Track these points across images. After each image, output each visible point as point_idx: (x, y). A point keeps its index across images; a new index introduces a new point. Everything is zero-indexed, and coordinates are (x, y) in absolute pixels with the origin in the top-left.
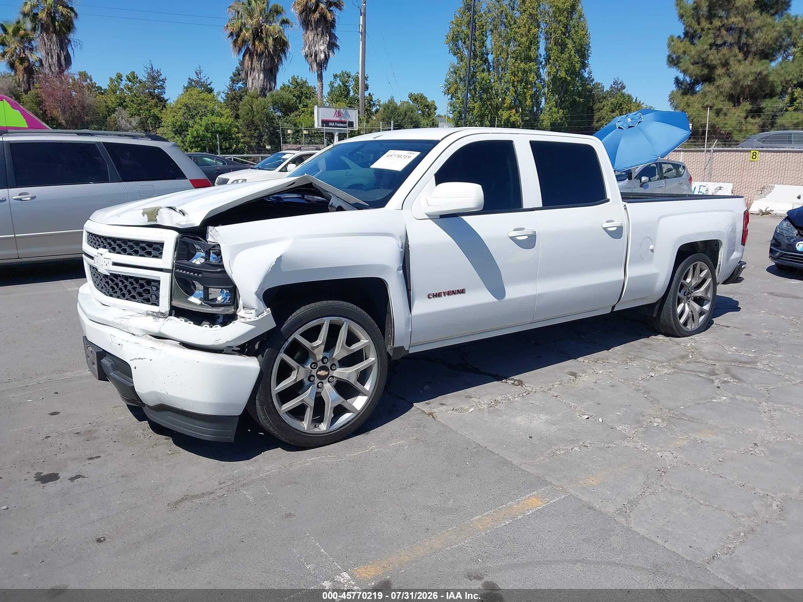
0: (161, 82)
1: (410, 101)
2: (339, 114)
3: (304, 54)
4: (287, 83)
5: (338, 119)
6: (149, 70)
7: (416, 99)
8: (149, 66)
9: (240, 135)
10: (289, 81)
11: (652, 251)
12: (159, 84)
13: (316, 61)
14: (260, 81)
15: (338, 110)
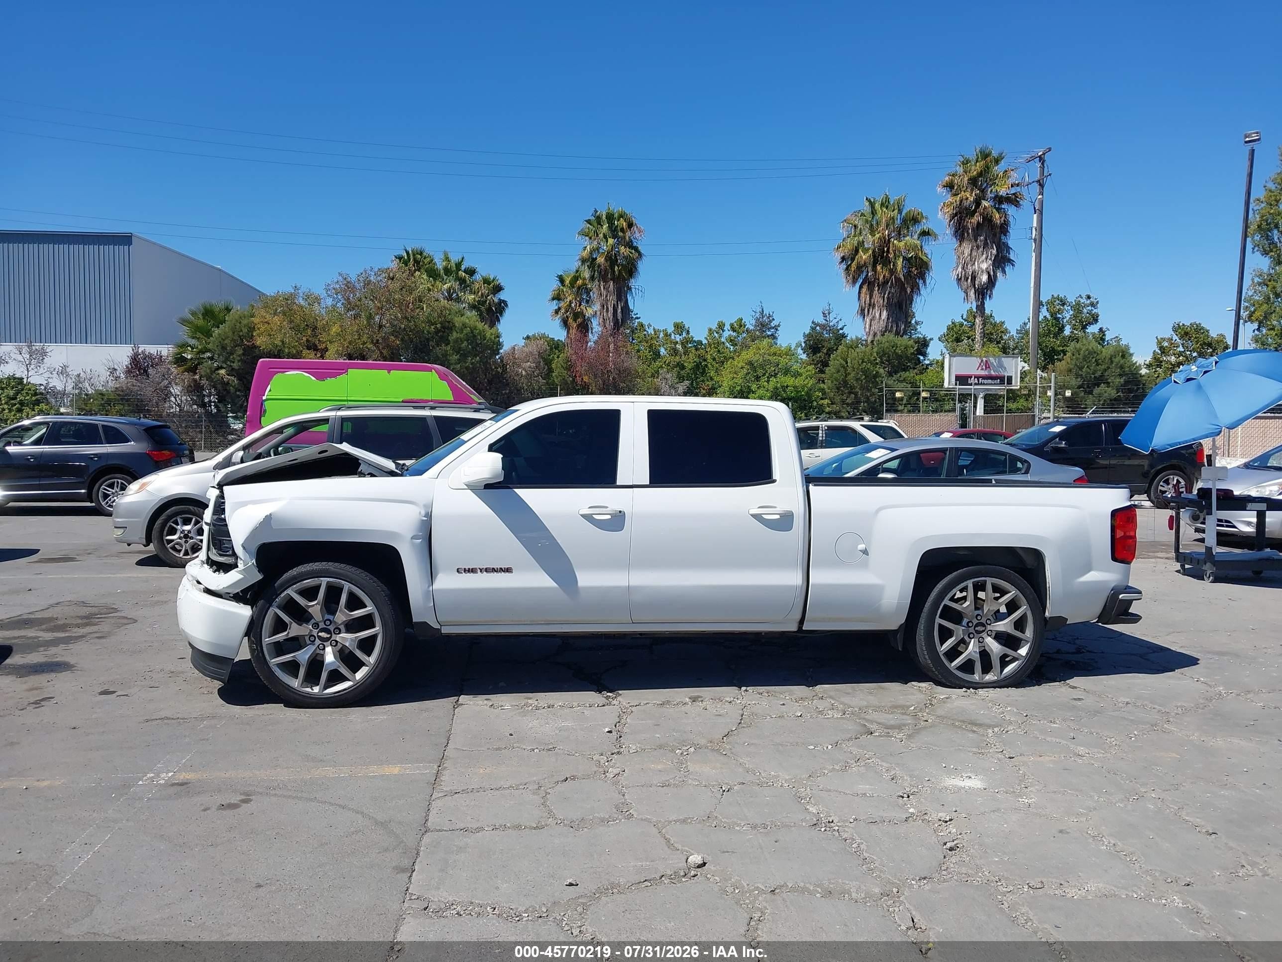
0: (772, 330)
1: (1175, 337)
2: (987, 366)
3: (956, 277)
4: (958, 320)
5: (983, 373)
6: (758, 315)
7: (1186, 334)
8: (759, 310)
9: (826, 402)
10: (962, 316)
11: (865, 552)
12: (769, 333)
13: (974, 286)
14: (881, 322)
15: (984, 359)
